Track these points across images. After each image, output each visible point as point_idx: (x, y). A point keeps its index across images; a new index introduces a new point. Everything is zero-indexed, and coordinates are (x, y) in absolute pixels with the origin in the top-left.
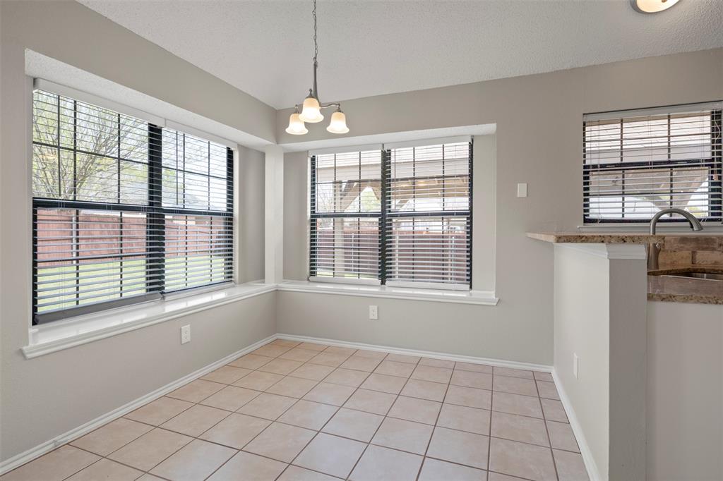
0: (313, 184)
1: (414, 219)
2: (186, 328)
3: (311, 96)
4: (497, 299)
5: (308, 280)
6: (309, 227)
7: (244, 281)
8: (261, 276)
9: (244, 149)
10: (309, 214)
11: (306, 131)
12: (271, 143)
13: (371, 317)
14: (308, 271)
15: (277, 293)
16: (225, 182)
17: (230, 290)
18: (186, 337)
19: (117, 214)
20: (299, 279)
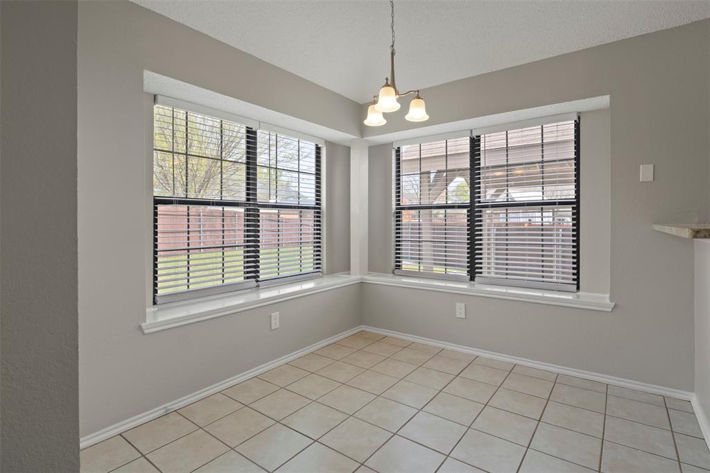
0: (398, 176)
1: (507, 210)
2: (275, 315)
3: (387, 85)
4: (614, 304)
5: (393, 273)
6: (394, 219)
7: (332, 272)
8: (347, 268)
9: (331, 145)
10: (394, 206)
11: (384, 122)
12: (355, 137)
13: (458, 315)
14: (393, 264)
15: (362, 285)
16: (313, 177)
17: (319, 280)
18: (275, 324)
19: (220, 208)
20: (384, 271)
